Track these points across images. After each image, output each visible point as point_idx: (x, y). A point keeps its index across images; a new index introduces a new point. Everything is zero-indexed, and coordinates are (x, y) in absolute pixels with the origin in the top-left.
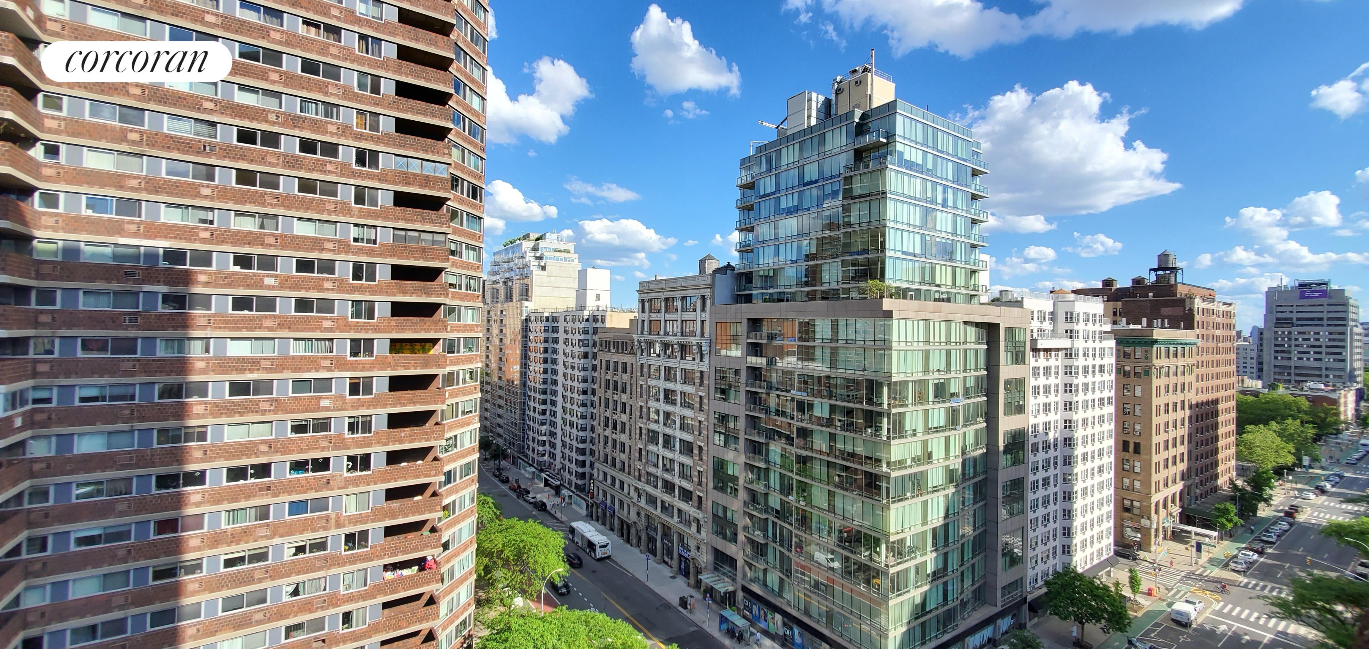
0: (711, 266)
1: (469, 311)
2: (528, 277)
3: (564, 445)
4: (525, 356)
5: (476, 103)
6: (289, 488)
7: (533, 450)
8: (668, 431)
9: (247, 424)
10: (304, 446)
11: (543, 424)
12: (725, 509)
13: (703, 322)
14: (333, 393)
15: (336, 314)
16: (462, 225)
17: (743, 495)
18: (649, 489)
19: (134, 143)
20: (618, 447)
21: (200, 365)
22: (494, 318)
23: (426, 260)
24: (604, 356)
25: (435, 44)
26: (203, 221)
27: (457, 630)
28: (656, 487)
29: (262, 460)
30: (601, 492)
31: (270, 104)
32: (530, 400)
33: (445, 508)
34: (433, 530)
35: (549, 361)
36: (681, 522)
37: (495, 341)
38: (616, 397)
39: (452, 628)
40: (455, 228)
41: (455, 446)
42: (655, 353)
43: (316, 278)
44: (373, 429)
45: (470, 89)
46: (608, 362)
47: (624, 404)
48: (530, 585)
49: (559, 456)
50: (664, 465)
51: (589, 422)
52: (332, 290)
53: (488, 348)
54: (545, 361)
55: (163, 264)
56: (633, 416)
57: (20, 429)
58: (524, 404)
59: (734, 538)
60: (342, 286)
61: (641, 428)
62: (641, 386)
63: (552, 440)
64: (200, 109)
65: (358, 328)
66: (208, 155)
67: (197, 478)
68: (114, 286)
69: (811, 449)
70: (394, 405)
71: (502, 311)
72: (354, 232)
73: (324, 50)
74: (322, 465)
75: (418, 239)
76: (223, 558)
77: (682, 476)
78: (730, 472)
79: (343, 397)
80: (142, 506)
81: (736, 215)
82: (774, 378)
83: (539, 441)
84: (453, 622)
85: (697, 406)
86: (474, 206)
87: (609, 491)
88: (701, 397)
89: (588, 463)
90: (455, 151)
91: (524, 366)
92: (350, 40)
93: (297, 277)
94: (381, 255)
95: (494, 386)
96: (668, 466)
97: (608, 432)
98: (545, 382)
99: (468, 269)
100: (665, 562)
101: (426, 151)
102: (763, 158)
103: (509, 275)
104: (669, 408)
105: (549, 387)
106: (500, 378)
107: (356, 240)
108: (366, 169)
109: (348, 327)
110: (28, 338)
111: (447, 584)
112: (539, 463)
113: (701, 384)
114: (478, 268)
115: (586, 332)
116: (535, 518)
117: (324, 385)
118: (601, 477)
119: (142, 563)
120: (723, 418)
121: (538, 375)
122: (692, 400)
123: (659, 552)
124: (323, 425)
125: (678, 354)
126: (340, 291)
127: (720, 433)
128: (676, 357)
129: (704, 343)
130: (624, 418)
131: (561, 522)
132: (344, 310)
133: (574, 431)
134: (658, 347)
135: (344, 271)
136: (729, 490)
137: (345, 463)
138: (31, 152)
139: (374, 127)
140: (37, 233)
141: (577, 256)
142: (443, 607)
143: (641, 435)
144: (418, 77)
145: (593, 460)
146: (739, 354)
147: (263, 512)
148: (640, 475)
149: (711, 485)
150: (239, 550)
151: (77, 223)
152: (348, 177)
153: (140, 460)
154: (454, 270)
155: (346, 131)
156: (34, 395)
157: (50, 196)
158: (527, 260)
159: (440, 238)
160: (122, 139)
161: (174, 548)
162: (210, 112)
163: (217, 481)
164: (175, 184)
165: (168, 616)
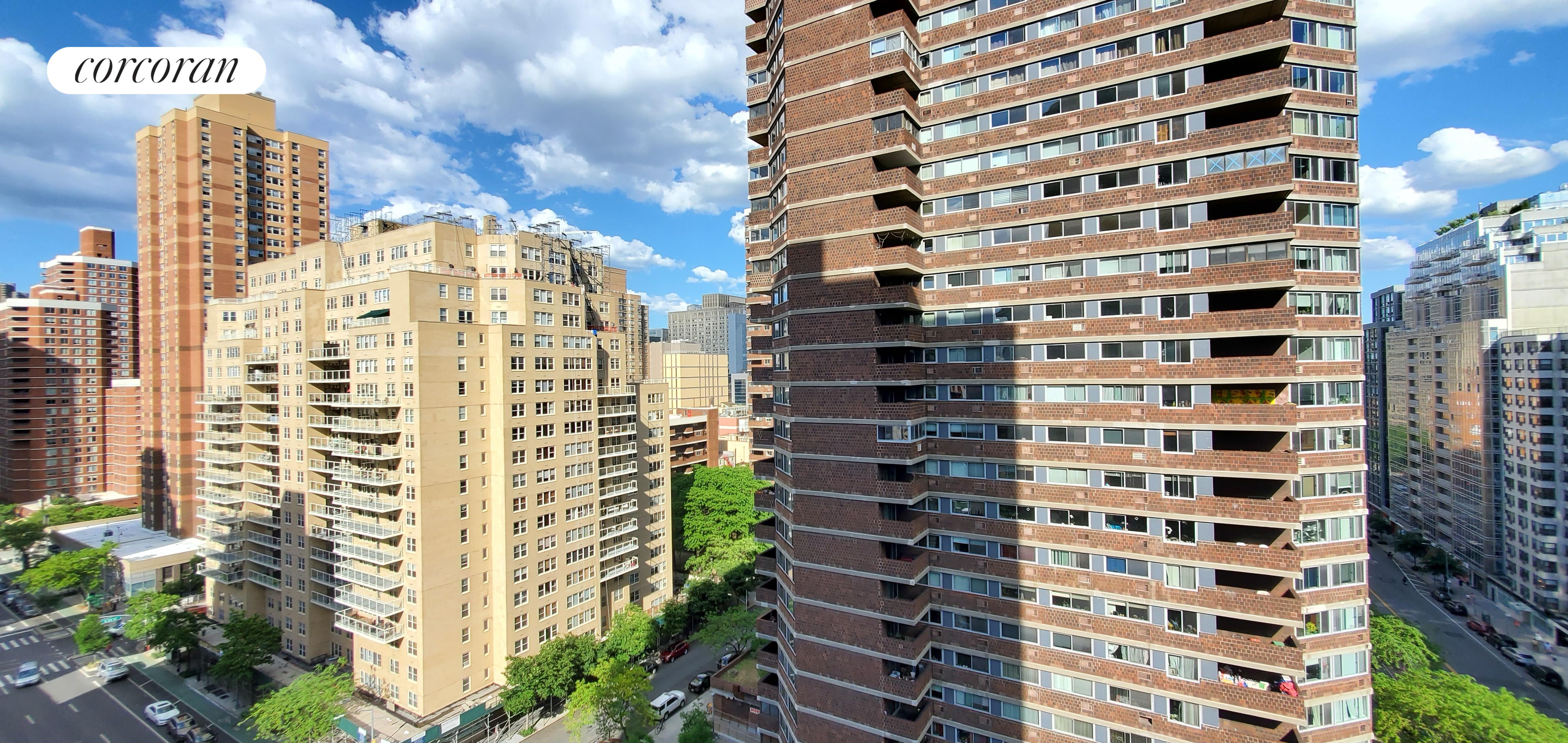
1: (1338, 344)
2: (1494, 278)
5: (1335, 40)
6: (1108, 541)
9: (1065, 469)
10: (1118, 499)
14: (1146, 445)
15: (1144, 358)
16: (1317, 221)
19: (974, 223)
21: (1025, 410)
23: (1257, 280)
26: (1021, 278)
29: (1080, 507)
31: (1071, 149)
32: (1511, 487)
33: (1310, 618)
34: (1290, 642)
35: (1557, 421)
40: (1304, 230)
41: (1323, 535)
43: (1122, 320)
44: (1195, 493)
45: (1324, 24)
52: (1139, 330)
54: (1546, 421)
55: (996, 321)
57: (922, 453)
58: (1498, 492)
60: (1149, 326)
64: (1016, 177)
65: (1170, 373)
66: (1023, 217)
67: (1028, 513)
68: (967, 343)
70: (1221, 468)
71: (1438, 339)
72: (1160, 262)
73: (1119, 71)
74: (1138, 524)
75: (1244, 256)
76: (1052, 594)
79: (1158, 451)
80: (991, 528)
86: (1338, 191)
90: (1299, 124)
93: (1102, 320)
94: (1195, 284)
98: (1546, 458)
99: (1332, 283)
101: (1249, 138)
103: (1452, 278)
106: (1440, 445)
107: (1163, 270)
108: (1172, 185)
109: (1160, 373)
110: (922, 386)
111: (1318, 726)
114: (1351, 279)
117: (1136, 436)
119: (993, 577)
121: (1528, 445)
124: (1137, 481)
126: (1147, 331)
132: (1153, 352)
135: (1152, 308)
137: (1164, 527)
138: (918, 249)
139: (1180, 133)
140: (924, 308)
144: (1233, 47)
147: (1083, 561)
150: (1065, 591)
151: (944, 297)
152: (1151, 200)
153: (988, 489)
154: (1306, 287)
155: (1146, 149)
156: (927, 428)
157: (929, 279)
158: (1492, 247)
159: (1281, 247)
160: (967, 222)
161: (1015, 572)
162: (1023, 176)
163: (1043, 519)
164: (1001, 250)
165: (1014, 631)
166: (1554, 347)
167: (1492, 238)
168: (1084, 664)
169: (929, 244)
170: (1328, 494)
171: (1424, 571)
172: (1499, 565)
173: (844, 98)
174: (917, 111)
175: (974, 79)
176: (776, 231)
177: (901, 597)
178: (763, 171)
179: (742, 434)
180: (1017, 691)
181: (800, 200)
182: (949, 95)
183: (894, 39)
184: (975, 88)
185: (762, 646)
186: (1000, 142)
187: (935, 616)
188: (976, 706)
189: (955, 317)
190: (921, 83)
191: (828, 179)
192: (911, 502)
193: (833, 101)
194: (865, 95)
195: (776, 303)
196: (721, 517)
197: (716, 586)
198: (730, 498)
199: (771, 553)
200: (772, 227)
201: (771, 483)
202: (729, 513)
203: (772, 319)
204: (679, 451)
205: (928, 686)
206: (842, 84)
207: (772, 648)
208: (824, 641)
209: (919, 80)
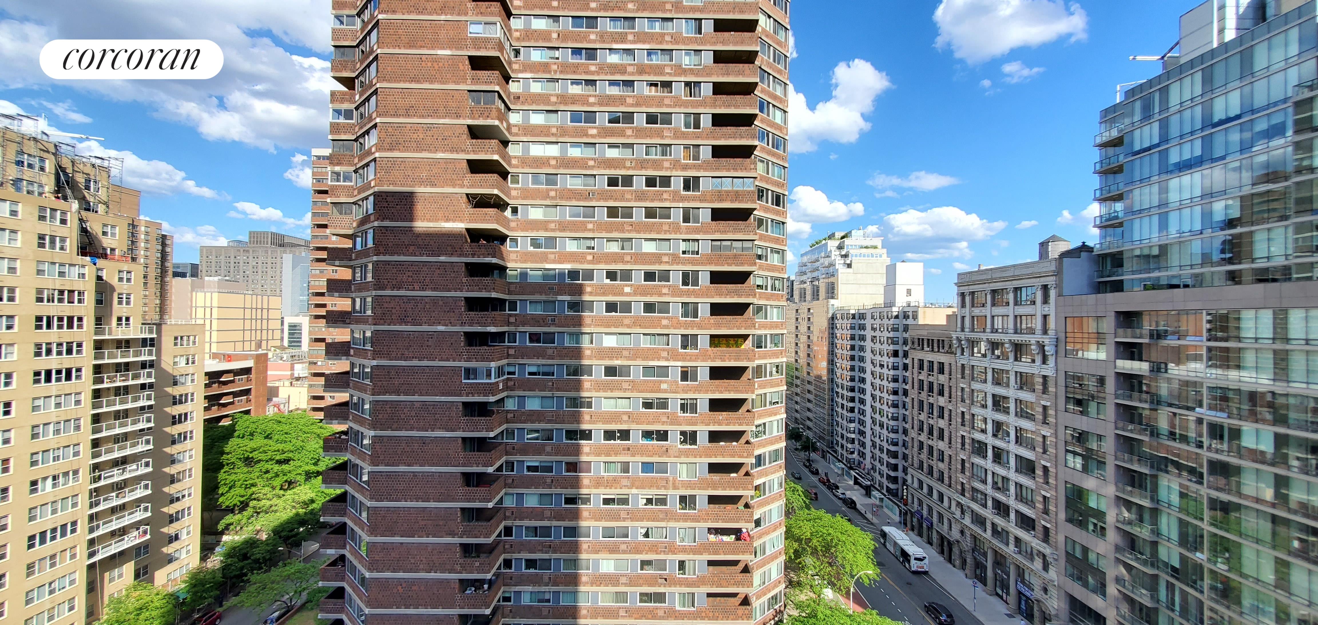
0: (1055, 250)
1: (775, 310)
2: (833, 275)
3: (874, 445)
4: (832, 353)
5: (778, 117)
6: (642, 451)
7: (842, 446)
8: (999, 443)
9: (615, 398)
10: (651, 419)
11: (851, 421)
12: (1085, 550)
13: (1045, 317)
14: (670, 378)
15: (671, 314)
16: (767, 231)
17: (1112, 536)
18: (975, 507)
19: (553, 198)
20: (935, 454)
21: (588, 352)
22: (802, 316)
23: (737, 265)
24: (917, 355)
25: (742, 73)
26: (589, 248)
27: (769, 602)
28: (985, 506)
29: (624, 427)
30: (915, 500)
31: (626, 154)
32: (838, 396)
33: (757, 488)
34: (747, 506)
35: (857, 358)
36: (1020, 553)
37: (803, 338)
38: (931, 400)
39: (765, 599)
40: (761, 235)
41: (765, 433)
42: (979, 352)
43: (657, 286)
44: (699, 411)
45: (774, 106)
46: (921, 362)
47: (942, 409)
48: (839, 580)
49: (868, 456)
50: (995, 483)
51: (901, 424)
52: (668, 294)
53: (797, 344)
54: (852, 358)
55: (567, 281)
56: (953, 422)
57: (502, 391)
58: (832, 400)
59: (1101, 589)
60: (674, 291)
61: (963, 437)
62: (963, 389)
63: (861, 438)
64: (586, 167)
65: (687, 326)
66: (591, 200)
67: (587, 435)
68: (543, 297)
69: (1239, 494)
70: (714, 392)
71: (809, 309)
72: (683, 246)
73: (660, 103)
74: (663, 436)
75: (731, 248)
76: (602, 497)
77: (1020, 498)
78: (1093, 504)
79: (677, 382)
80: (558, 451)
81: (1095, 181)
82: (1164, 390)
83: (847, 438)
84: (765, 594)
85: (1039, 417)
86: (777, 213)
87: (926, 501)
88: (1045, 408)
89: (900, 468)
90: (760, 166)
91: (831, 362)
92: (679, 90)
93: (644, 285)
94: (703, 264)
95: (803, 381)
96: (1001, 485)
97: (923, 437)
98: (852, 379)
99: (773, 271)
100: (997, 594)
101: (735, 170)
102: (1138, 105)
103: (815, 274)
104: (1000, 417)
105: (856, 384)
106: (808, 373)
107: (684, 252)
108: (691, 193)
109: (679, 325)
110: (504, 333)
111: (759, 558)
112: (848, 460)
113: (1045, 390)
114: (782, 269)
115: (895, 330)
116: (844, 515)
117: (663, 371)
118: (916, 485)
119: (559, 491)
120: (1081, 437)
121: (845, 372)
122: (1032, 409)
123: (990, 581)
124: (663, 404)
125: (1011, 356)
126: (673, 296)
127: (1075, 453)
128: (1008, 359)
129: (1047, 342)
130: (942, 423)
131: (872, 524)
132: (676, 310)
133: (885, 432)
134: (983, 347)
135: (676, 279)
136: (1091, 527)
137: (679, 436)
138: (506, 213)
139: (696, 158)
140: (509, 265)
141: (885, 251)
142: (757, 577)
143: (963, 444)
144: (729, 106)
145: (906, 464)
146: (1102, 356)
147: (625, 468)
148: (963, 490)
149: (1062, 516)
150: (611, 493)
151: (526, 256)
152: (678, 201)
153: (557, 418)
154: (761, 273)
155: (676, 164)
156: (507, 369)
157: (514, 240)
158: (833, 258)
159: (749, 244)
160: (547, 197)
161: (576, 483)
162: (592, 168)
163: (598, 438)
164: (574, 223)
165: (573, 532)
166: (857, 317)
167: (833, 253)
168: (623, 547)
169: (515, 211)
170: (768, 407)
171: (801, 450)
172: (832, 443)
173: (441, 64)
174: (509, 94)
175: (557, 80)
176: (362, 176)
177: (477, 520)
178: (348, 114)
179: (298, 379)
180: (574, 580)
181: (391, 150)
182: (536, 88)
183: (491, 26)
184: (557, 88)
185: (326, 595)
186: (575, 137)
187: (508, 531)
188: (539, 601)
189: (535, 276)
190: (513, 71)
191: (421, 136)
192: (492, 435)
193: (429, 64)
194: (462, 68)
195: (359, 247)
196: (270, 467)
197: (262, 542)
198: (281, 446)
199: (342, 498)
200: (356, 171)
201: (343, 428)
202: (279, 462)
203: (352, 263)
204: (213, 400)
205: (500, 594)
206: (440, 52)
207: (339, 593)
208: (401, 575)
209: (511, 68)
